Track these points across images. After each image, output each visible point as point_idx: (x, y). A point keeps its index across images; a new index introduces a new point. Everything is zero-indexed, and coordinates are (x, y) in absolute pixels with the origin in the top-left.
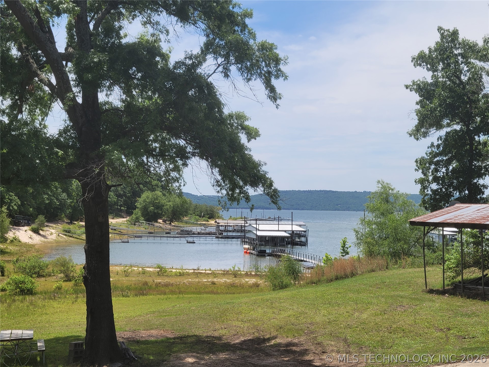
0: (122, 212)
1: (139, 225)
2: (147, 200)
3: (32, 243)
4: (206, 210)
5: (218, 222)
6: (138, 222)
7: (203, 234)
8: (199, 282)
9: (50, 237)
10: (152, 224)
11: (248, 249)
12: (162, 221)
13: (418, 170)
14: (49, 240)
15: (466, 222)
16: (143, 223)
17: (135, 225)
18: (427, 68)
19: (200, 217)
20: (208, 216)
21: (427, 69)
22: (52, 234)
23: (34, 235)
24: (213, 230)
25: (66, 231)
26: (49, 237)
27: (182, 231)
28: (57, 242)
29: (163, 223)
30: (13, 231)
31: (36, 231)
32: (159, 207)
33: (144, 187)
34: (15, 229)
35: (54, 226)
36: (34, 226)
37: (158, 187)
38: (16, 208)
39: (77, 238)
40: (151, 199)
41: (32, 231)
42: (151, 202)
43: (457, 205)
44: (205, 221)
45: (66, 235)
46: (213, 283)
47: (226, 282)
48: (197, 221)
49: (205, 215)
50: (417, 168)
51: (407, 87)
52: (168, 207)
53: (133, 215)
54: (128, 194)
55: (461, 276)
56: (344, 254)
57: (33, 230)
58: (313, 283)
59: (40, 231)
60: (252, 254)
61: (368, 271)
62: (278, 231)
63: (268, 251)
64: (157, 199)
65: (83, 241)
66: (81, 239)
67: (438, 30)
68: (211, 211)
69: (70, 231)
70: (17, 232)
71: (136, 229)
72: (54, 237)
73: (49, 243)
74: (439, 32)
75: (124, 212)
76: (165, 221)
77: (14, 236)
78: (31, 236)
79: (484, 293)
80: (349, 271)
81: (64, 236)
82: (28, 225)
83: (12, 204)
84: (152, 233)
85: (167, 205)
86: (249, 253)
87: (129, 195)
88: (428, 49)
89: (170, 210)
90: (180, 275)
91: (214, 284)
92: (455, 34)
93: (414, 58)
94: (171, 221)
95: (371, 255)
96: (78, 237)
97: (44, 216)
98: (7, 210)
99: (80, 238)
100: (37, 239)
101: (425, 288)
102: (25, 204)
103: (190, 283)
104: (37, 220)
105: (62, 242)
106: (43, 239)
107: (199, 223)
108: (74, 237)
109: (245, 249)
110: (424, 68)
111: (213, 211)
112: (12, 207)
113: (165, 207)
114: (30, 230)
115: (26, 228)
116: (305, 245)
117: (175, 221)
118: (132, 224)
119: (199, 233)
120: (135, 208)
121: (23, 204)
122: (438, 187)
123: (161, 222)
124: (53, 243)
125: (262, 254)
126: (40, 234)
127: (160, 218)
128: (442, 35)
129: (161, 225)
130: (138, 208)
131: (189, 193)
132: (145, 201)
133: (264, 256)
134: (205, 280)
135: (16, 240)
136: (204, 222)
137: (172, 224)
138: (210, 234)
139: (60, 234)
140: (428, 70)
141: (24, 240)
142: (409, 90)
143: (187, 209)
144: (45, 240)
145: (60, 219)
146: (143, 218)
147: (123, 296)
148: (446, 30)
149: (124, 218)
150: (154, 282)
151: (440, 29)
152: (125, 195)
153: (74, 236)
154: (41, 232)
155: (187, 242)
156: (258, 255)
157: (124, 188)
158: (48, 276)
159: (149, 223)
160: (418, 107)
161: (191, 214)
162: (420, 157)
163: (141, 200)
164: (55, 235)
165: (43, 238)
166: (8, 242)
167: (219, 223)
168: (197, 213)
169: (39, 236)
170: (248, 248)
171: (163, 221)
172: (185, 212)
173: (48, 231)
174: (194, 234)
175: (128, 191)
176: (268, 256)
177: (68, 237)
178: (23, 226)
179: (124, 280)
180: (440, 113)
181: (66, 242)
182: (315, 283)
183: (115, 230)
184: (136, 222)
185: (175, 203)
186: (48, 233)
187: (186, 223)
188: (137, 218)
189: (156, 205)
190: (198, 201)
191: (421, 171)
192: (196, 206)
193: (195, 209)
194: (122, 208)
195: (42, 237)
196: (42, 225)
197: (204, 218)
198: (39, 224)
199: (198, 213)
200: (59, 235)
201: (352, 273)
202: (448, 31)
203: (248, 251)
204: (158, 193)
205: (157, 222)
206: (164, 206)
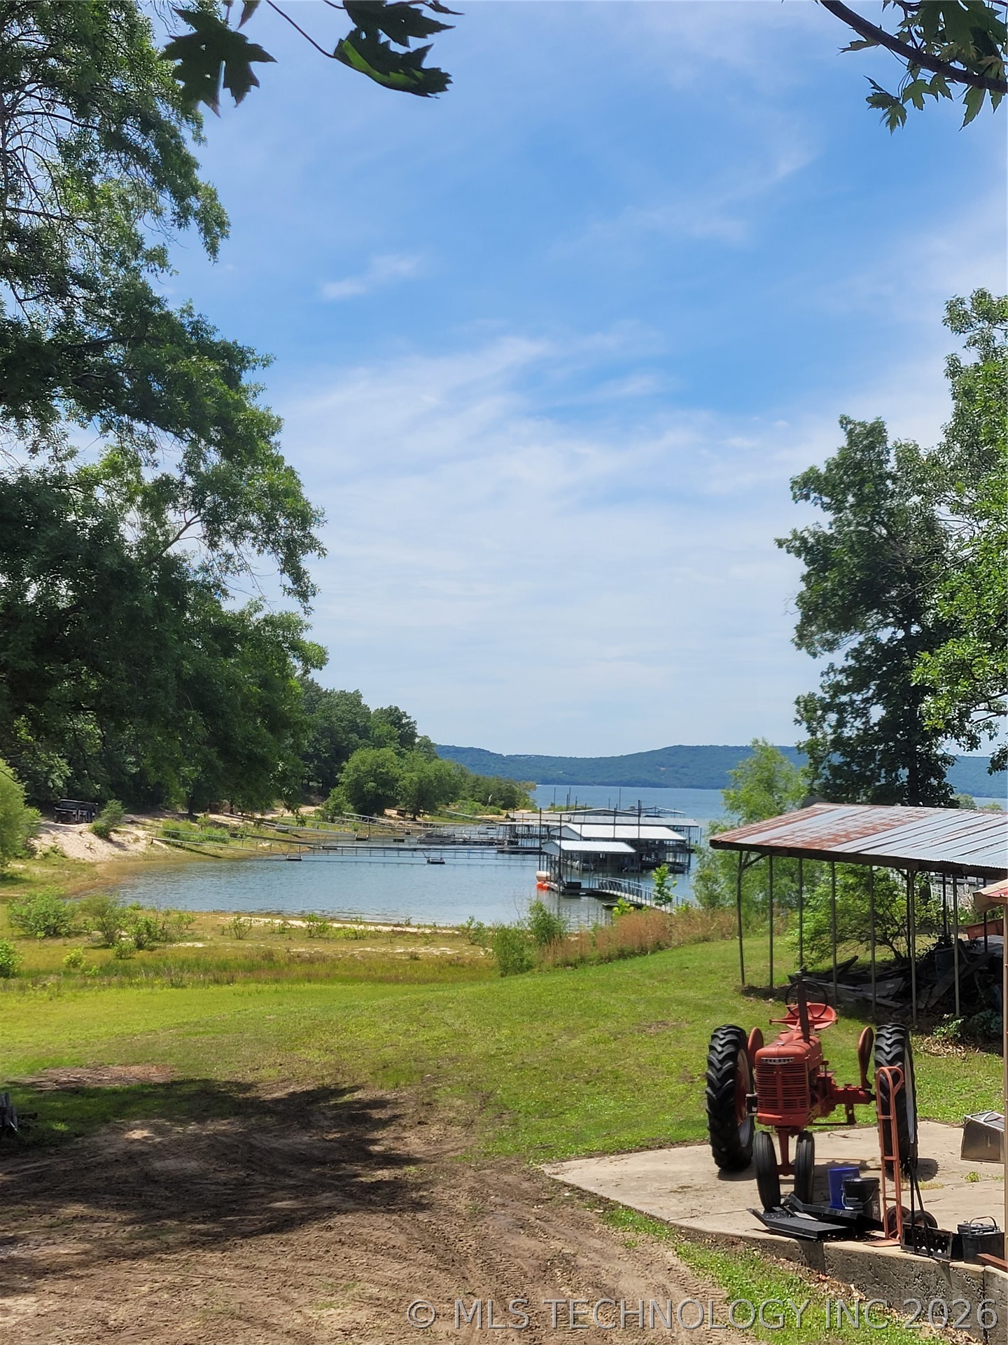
0: (310, 793)
1: (343, 822)
2: (362, 768)
3: (91, 861)
4: (499, 789)
5: (512, 817)
6: (341, 814)
7: (476, 843)
8: (384, 954)
9: (132, 847)
10: (371, 820)
11: (547, 879)
12: (396, 812)
13: (799, 722)
14: (129, 854)
15: (800, 845)
16: (352, 816)
17: (333, 821)
18: (823, 503)
19: (485, 803)
20: (503, 802)
21: (822, 507)
22: (137, 840)
23: (98, 843)
24: (499, 834)
25: (167, 834)
26: (130, 848)
27: (429, 836)
28: (146, 857)
29: (398, 816)
30: (54, 833)
31: (103, 834)
32: (387, 782)
33: (360, 738)
34: (58, 830)
35: (149, 821)
36: (100, 823)
37: (392, 739)
38: (60, 783)
39: (192, 850)
40: (371, 766)
41: (94, 833)
42: (371, 771)
43: (816, 806)
44: (494, 814)
45: (167, 843)
46: (414, 957)
47: (443, 953)
48: (476, 813)
49: (496, 799)
50: (799, 718)
51: (780, 544)
52: (406, 782)
53: (329, 800)
54: (324, 753)
55: (832, 959)
56: (661, 902)
57: (97, 831)
58: (568, 965)
59: (112, 833)
60: (553, 890)
61: (695, 940)
62: (614, 840)
63: (585, 885)
64: (383, 765)
65: (203, 856)
66: (200, 852)
67: (841, 422)
68: (509, 792)
69: (179, 834)
70: (61, 835)
71: (333, 830)
72: (141, 847)
73: (129, 859)
74: (842, 427)
75: (314, 792)
76: (401, 813)
77: (53, 844)
78: (91, 844)
79: (838, 997)
80: (650, 940)
81: (164, 846)
82: (89, 819)
83: (53, 777)
84: (365, 840)
85: (404, 778)
86: (549, 888)
87: (327, 755)
88: (826, 465)
89: (412, 790)
90: (356, 939)
91: (416, 959)
92: (876, 432)
93: (795, 483)
94: (416, 813)
95: (713, 905)
96: (194, 848)
97: (120, 802)
98: (26, 791)
99: (199, 849)
100: (104, 850)
101: (740, 984)
102: (84, 775)
103: (366, 956)
104: (105, 810)
105: (158, 858)
106: (116, 851)
107: (479, 817)
108: (184, 848)
109: (539, 879)
110: (816, 504)
111: (513, 792)
112: (53, 781)
113: (400, 783)
114: (91, 831)
115: (84, 827)
116: (682, 872)
117: (423, 813)
118: (325, 819)
119: (465, 842)
120: (336, 783)
121: (78, 775)
122: (842, 761)
123: (393, 816)
124: (138, 860)
125: (572, 891)
126: (111, 841)
127: (391, 807)
128: (850, 433)
129: (392, 821)
130: (342, 784)
131: (483, 750)
132: (356, 769)
133: (578, 896)
134: (399, 951)
135: (56, 853)
136: (490, 817)
137: (418, 819)
138: (490, 843)
139: (155, 841)
140: (826, 507)
141: (74, 854)
142: (784, 549)
143: (456, 788)
144: (122, 853)
145: (167, 808)
146: (352, 807)
147: (173, 985)
148: (859, 424)
149: (313, 805)
150: (288, 951)
151: (844, 421)
152: (318, 756)
153: (187, 845)
154: (114, 836)
155: (429, 862)
156: (563, 894)
157: (317, 740)
158: (73, 935)
159: (364, 818)
160: (803, 587)
161: (465, 798)
162: (806, 694)
163: (348, 766)
164: (145, 842)
165: (117, 849)
166: (37, 857)
167: (514, 820)
168: (477, 796)
169: (109, 844)
170: (547, 877)
171: (398, 814)
172: (451, 793)
173: (129, 833)
174: (454, 843)
175: (324, 747)
176: (587, 895)
177: (173, 848)
178: (77, 823)
179: (226, 947)
180: (843, 601)
181: (166, 858)
182: (571, 965)
183: (286, 832)
184: (336, 814)
185: (422, 775)
186: (129, 837)
187: (451, 817)
188: (338, 807)
189: (381, 778)
190: (503, 766)
191: (805, 725)
192: (478, 779)
193: (474, 787)
194: (311, 784)
195: (116, 847)
196: (115, 820)
197: (492, 807)
198: (109, 819)
199: (482, 795)
200: (152, 843)
201: (658, 943)
202: (863, 424)
203: (545, 885)
204: (388, 752)
205: (382, 814)
206: (397, 780)
